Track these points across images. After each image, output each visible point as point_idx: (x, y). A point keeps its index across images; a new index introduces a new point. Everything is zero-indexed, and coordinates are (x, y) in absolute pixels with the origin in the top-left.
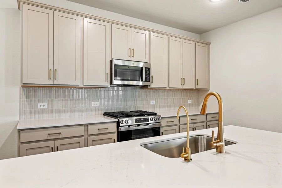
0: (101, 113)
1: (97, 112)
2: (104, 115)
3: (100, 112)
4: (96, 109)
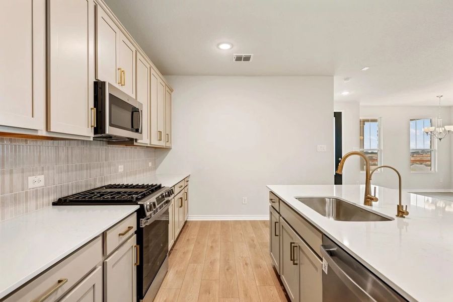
0: (49, 200)
1: (40, 201)
2: (54, 204)
3: (46, 200)
4: (37, 194)
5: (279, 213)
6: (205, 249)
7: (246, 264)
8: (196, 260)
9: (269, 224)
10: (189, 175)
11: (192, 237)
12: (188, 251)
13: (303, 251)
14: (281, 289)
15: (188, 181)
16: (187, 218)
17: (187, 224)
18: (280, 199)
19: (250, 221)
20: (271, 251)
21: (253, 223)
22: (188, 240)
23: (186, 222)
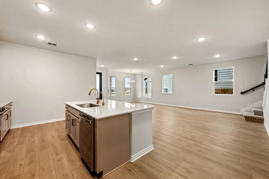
5: (69, 112)
6: (27, 138)
7: (54, 137)
8: (21, 143)
9: (65, 121)
10: (12, 102)
11: (16, 135)
12: (14, 142)
13: (76, 120)
14: (71, 141)
15: (11, 105)
16: (10, 128)
17: (10, 130)
18: (69, 106)
19: (57, 122)
20: (66, 128)
21: (58, 123)
22: (13, 137)
23: (9, 130)
